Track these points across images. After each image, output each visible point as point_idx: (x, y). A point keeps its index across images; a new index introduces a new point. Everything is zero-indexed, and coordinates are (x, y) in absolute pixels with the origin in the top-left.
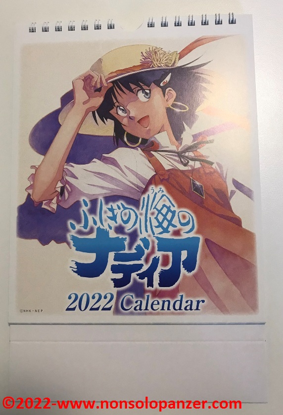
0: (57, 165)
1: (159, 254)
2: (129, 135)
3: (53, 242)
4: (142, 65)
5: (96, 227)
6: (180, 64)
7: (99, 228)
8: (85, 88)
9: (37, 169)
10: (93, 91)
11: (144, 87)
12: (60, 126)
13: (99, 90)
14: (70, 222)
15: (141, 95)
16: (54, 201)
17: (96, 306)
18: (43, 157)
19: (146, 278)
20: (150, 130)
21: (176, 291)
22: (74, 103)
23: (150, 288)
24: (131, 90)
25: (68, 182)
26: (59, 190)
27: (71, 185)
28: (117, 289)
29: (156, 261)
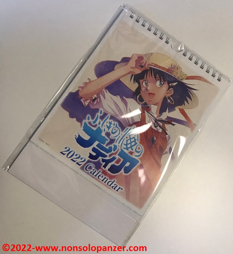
0: (100, 87)
1: (117, 157)
2: (140, 96)
3: (75, 119)
4: (168, 70)
5: (98, 126)
6: (185, 81)
8: (136, 61)
9: (90, 81)
10: (139, 65)
11: (162, 80)
12: (114, 70)
13: (142, 67)
14: (89, 115)
15: (158, 83)
16: (88, 101)
17: (75, 160)
18: (97, 78)
19: (105, 163)
21: (114, 177)
22: (127, 64)
23: (103, 168)
24: (155, 77)
25: (100, 97)
26: (94, 98)
27: (100, 100)
28: (89, 159)
29: (114, 158)
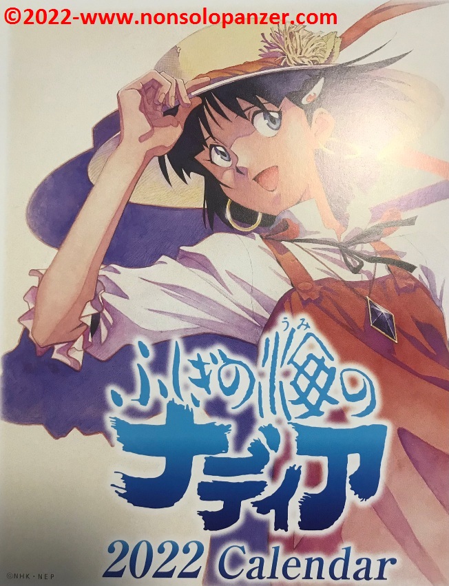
0: (83, 270)
1: (300, 461)
2: (236, 208)
3: (75, 433)
4: (263, 61)
5: (165, 402)
6: (342, 58)
7: (171, 404)
8: (143, 108)
9: (42, 277)
10: (160, 114)
11: (269, 106)
12: (91, 186)
13: (173, 112)
14: (111, 389)
15: (260, 122)
16: (78, 344)
17: (166, 569)
18: (54, 251)
19: (273, 512)
20: (279, 196)
21: (337, 538)
22: (120, 139)
23: (281, 532)
24: (240, 113)
25: (106, 305)
26: (88, 321)
27: (113, 311)
28: (210, 533)
29: (293, 475)
